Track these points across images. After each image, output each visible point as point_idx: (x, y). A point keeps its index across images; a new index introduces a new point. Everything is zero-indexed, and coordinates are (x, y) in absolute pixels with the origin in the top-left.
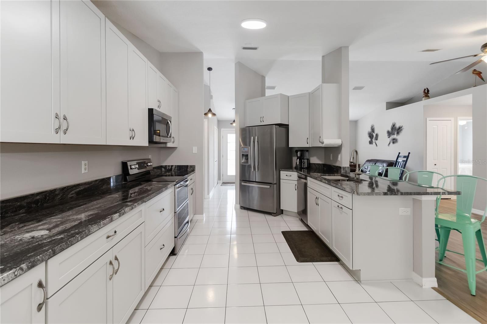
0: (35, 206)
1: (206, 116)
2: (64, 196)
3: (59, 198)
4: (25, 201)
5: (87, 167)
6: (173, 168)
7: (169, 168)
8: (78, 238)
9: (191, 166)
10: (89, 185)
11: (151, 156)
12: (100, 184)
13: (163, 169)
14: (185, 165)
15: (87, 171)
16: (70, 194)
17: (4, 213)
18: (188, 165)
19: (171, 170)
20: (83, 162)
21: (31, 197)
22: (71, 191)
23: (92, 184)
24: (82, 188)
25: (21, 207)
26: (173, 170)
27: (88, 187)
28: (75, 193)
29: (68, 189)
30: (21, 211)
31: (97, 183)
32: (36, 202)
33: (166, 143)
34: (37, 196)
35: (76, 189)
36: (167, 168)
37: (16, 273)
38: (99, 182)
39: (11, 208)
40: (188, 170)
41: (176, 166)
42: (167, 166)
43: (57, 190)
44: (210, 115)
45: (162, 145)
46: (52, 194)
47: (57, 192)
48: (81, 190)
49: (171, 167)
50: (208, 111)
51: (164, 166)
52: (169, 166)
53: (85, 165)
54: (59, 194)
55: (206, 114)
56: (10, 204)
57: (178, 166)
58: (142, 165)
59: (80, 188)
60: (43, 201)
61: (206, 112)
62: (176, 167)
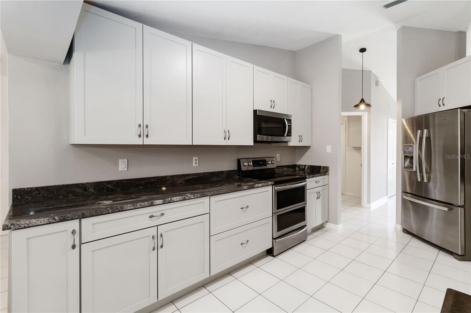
0: (150, 185)
1: (357, 108)
2: (174, 181)
3: (169, 183)
4: (143, 181)
5: (197, 162)
6: (306, 167)
7: (302, 168)
8: (109, 210)
9: (324, 167)
10: (197, 175)
11: (279, 154)
12: (210, 176)
13: (297, 168)
14: (318, 166)
15: (197, 165)
16: (179, 180)
17: (128, 187)
18: (321, 166)
19: (304, 169)
20: (194, 158)
21: (147, 179)
22: (180, 179)
23: (200, 175)
24: (190, 177)
25: (140, 185)
26: (306, 170)
27: (197, 178)
28: (184, 180)
29: (177, 177)
30: (140, 187)
31: (206, 175)
32: (151, 183)
33: (287, 142)
34: (151, 179)
35: (185, 178)
36: (301, 168)
37: (50, 220)
38: (208, 174)
39: (133, 184)
40: (321, 171)
41: (308, 165)
42: (301, 165)
43: (168, 177)
44: (362, 107)
45: (284, 144)
46: (164, 179)
47: (168, 178)
48: (190, 179)
49: (304, 167)
50: (360, 102)
51: (298, 166)
52: (302, 165)
53: (196, 160)
54: (169, 180)
55: (357, 106)
56: (133, 182)
57: (310, 166)
58: (261, 163)
59: (189, 177)
60: (156, 183)
61: (357, 104)
62: (309, 167)
